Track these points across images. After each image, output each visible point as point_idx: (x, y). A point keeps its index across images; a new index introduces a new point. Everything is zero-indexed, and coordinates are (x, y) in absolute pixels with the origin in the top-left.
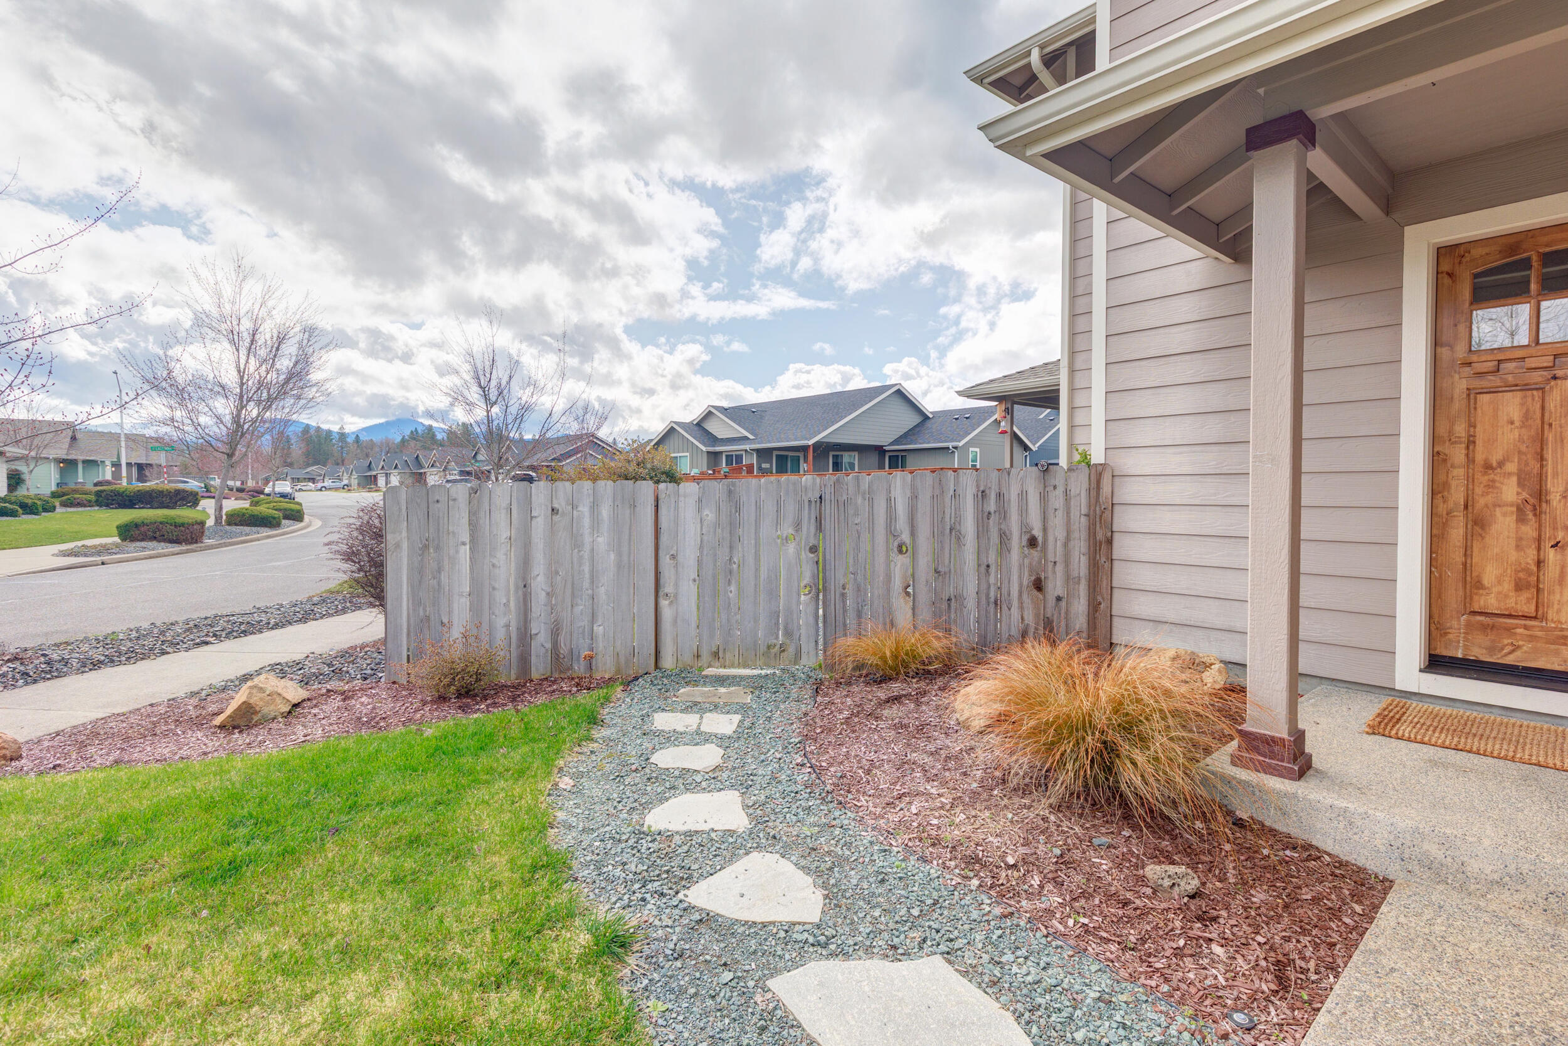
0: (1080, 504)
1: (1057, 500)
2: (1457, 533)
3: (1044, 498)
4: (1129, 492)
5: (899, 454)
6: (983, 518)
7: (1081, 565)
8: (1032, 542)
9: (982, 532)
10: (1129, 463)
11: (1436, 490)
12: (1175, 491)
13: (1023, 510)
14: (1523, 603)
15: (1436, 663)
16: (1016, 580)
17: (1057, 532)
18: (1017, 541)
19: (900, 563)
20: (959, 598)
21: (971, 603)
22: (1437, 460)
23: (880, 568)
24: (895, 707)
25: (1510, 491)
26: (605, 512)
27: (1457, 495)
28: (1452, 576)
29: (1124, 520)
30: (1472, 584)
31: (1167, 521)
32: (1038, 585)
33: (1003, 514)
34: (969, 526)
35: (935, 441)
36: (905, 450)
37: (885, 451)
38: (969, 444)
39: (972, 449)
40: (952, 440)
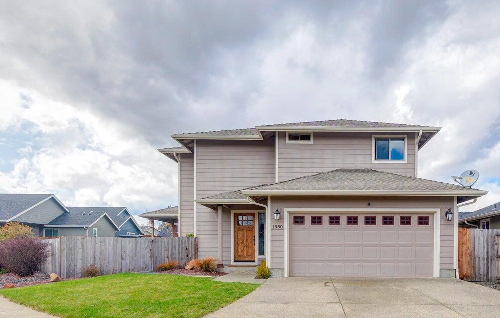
0: (193, 243)
1: (190, 242)
2: (237, 246)
3: (188, 243)
4: (200, 241)
5: (53, 229)
6: (179, 245)
7: (193, 252)
8: (186, 249)
9: (179, 247)
10: (201, 237)
11: (235, 241)
12: (207, 241)
13: (185, 244)
14: (242, 254)
15: (235, 261)
16: (184, 255)
17: (190, 248)
18: (184, 249)
19: (166, 252)
20: (176, 258)
21: (177, 259)
22: (235, 238)
23: (163, 254)
24: (172, 274)
25: (241, 242)
26: (111, 243)
27: (237, 242)
28: (236, 251)
29: (199, 245)
30: (238, 252)
31: (206, 245)
32: (187, 256)
33: (182, 244)
34: (177, 247)
35: (75, 224)
36: (57, 227)
37: (45, 227)
38: (92, 226)
39: (94, 228)
40: (84, 224)
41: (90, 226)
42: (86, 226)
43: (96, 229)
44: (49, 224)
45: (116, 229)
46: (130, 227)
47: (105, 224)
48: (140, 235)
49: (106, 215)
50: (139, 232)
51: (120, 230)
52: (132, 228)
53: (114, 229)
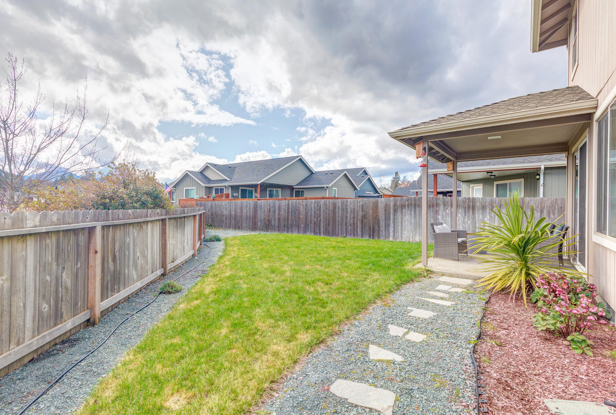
5: (300, 189)
35: (318, 184)
36: (303, 188)
37: (294, 188)
38: (333, 186)
39: (334, 188)
40: (325, 184)
41: (330, 185)
42: (327, 185)
43: (336, 189)
44: (297, 185)
45: (355, 189)
46: (369, 187)
47: (345, 183)
48: (377, 195)
49: (345, 174)
50: (376, 192)
51: (359, 189)
52: (370, 188)
53: (353, 189)
